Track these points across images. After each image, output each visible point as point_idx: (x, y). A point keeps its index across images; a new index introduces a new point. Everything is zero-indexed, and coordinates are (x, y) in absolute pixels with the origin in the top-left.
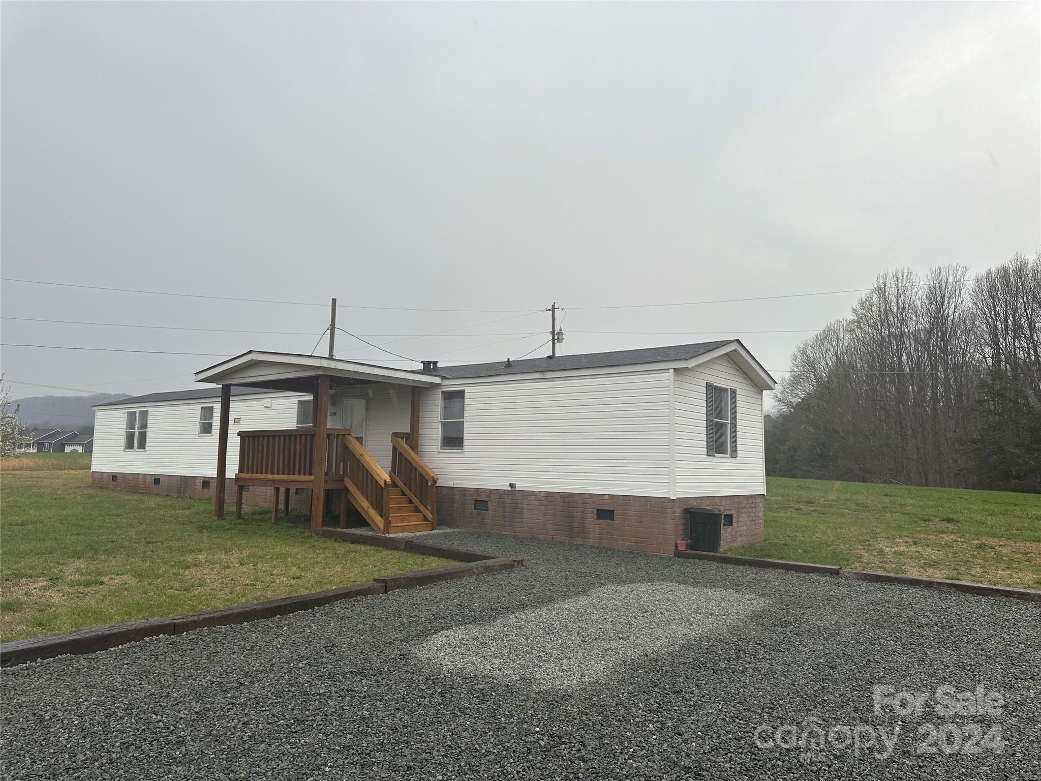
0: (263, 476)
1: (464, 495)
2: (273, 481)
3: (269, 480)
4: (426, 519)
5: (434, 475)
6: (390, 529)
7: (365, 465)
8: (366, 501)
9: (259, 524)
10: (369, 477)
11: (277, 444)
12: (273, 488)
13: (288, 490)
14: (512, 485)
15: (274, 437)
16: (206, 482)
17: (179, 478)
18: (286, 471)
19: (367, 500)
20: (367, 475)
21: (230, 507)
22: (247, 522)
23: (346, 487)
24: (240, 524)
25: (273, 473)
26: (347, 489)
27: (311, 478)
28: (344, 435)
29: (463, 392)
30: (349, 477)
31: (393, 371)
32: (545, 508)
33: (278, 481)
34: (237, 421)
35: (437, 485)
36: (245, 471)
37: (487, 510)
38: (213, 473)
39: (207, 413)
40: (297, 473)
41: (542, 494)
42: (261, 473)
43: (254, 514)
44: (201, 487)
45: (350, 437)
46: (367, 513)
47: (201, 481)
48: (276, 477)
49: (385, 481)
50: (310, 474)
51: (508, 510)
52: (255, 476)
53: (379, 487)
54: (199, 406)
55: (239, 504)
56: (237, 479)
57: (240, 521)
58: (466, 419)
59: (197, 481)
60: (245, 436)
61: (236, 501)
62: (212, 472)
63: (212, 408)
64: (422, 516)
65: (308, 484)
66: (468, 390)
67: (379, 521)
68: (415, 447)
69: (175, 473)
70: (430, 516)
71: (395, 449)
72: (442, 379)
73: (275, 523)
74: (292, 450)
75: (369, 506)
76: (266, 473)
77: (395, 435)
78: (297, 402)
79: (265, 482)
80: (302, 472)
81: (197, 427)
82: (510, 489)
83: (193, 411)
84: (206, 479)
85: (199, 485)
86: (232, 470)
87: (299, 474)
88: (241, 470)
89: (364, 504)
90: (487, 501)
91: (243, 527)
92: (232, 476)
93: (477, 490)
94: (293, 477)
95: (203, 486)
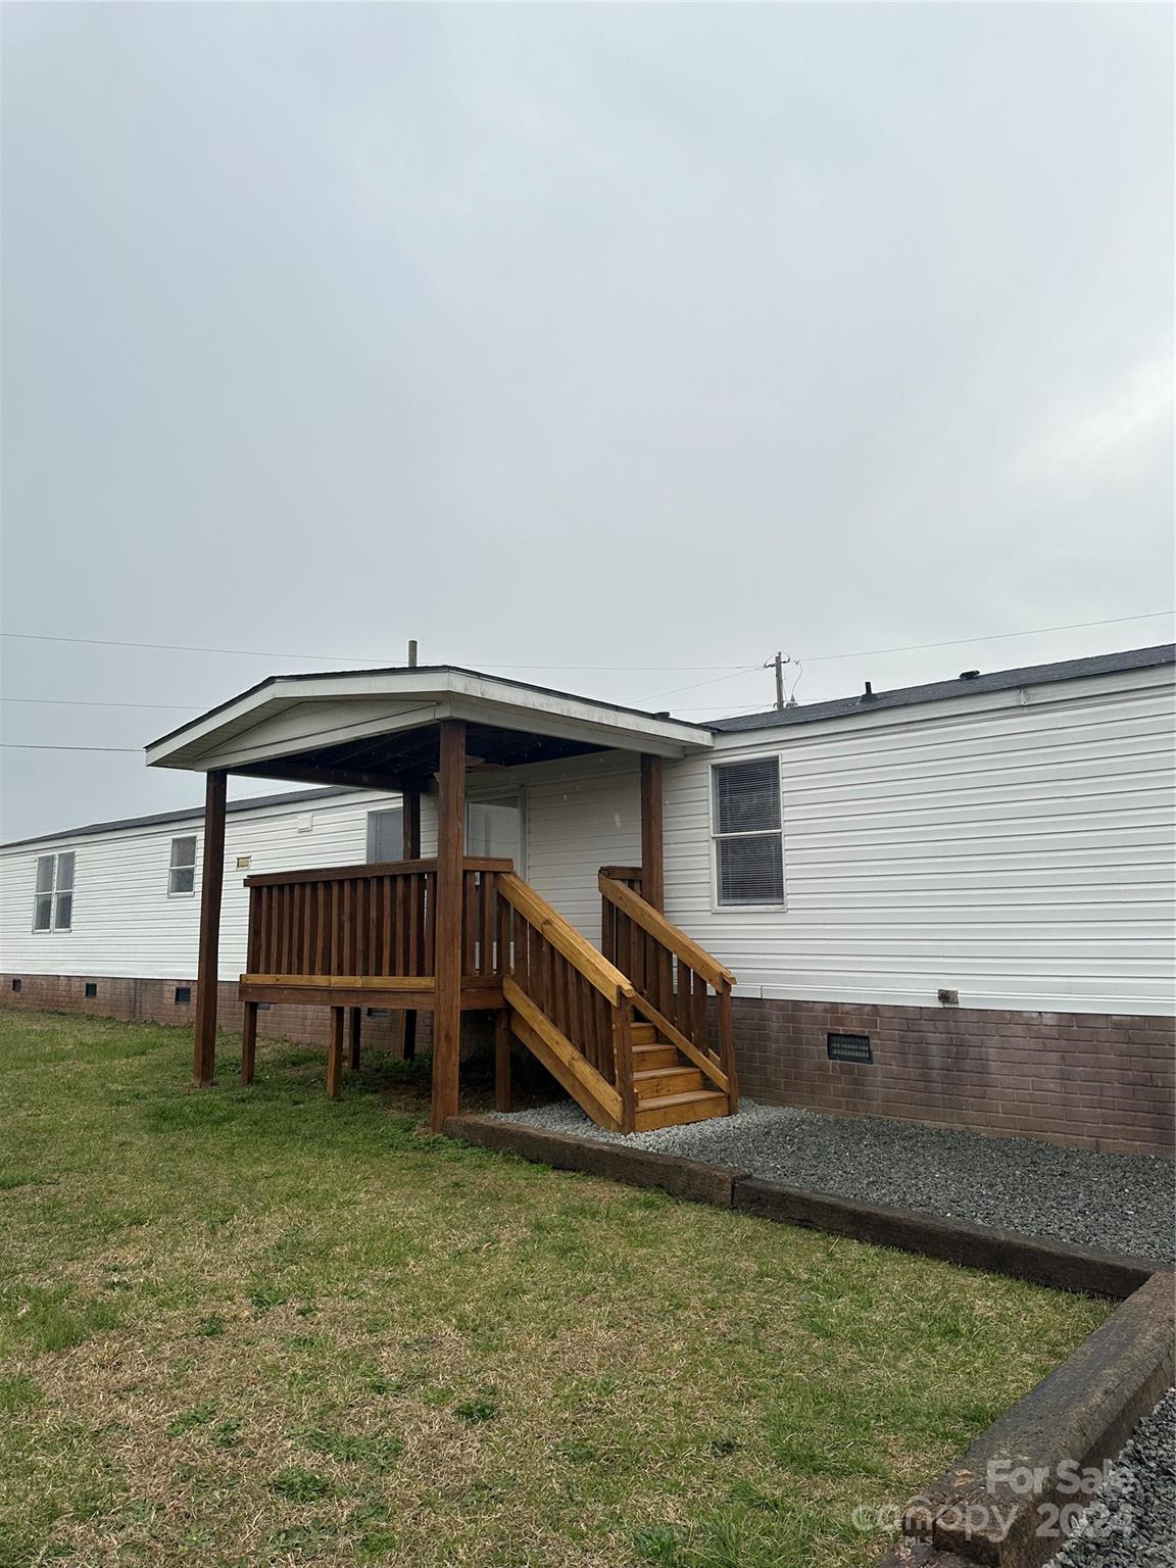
0: (302, 980)
1: (793, 1019)
2: (330, 991)
3: (317, 989)
4: (707, 1084)
5: (723, 970)
6: (637, 1117)
7: (558, 946)
8: (566, 1042)
9: (297, 1098)
10: (572, 978)
11: (335, 901)
12: (328, 1009)
13: (356, 1012)
14: (944, 996)
15: (328, 884)
16: (182, 993)
17: (131, 982)
18: (359, 967)
19: (570, 1040)
20: (565, 975)
21: (228, 1049)
22: (268, 1092)
23: (507, 1003)
24: (250, 1099)
25: (327, 972)
26: (509, 1010)
27: (425, 982)
28: (496, 874)
29: (774, 763)
30: (513, 977)
31: (611, 713)
32: (1063, 1058)
33: (340, 991)
34: (242, 863)
35: (732, 995)
36: (262, 968)
37: (870, 1060)
38: (190, 971)
39: (184, 848)
40: (386, 969)
41: (1049, 1020)
42: (300, 972)
43: (283, 1064)
44: (173, 1001)
45: (512, 878)
46: (569, 1072)
47: (174, 988)
48: (336, 981)
49: (619, 988)
50: (421, 973)
51: (936, 1061)
52: (285, 979)
53: (599, 1004)
54: (169, 839)
55: (251, 1035)
56: (243, 986)
57: (249, 1090)
58: (786, 828)
59: (166, 988)
60: (259, 887)
61: (242, 1030)
62: (188, 969)
63: (193, 840)
64: (697, 1077)
65: (417, 998)
66: (786, 756)
67: (608, 1096)
68: (655, 899)
69: (123, 973)
70: (721, 1078)
71: (609, 908)
72: (713, 734)
73: (335, 1095)
74: (373, 914)
75: (577, 1054)
76: (312, 972)
77: (607, 873)
78: (365, 816)
79: (307, 994)
80: (400, 969)
81: (165, 880)
82: (939, 1005)
83: (159, 849)
84: (184, 985)
85: (170, 997)
86: (233, 963)
87: (393, 973)
88: (253, 966)
89: (559, 1050)
90: (867, 1038)
91: (258, 1107)
92: (235, 977)
93: (833, 1007)
94: (376, 982)
95: (177, 999)
